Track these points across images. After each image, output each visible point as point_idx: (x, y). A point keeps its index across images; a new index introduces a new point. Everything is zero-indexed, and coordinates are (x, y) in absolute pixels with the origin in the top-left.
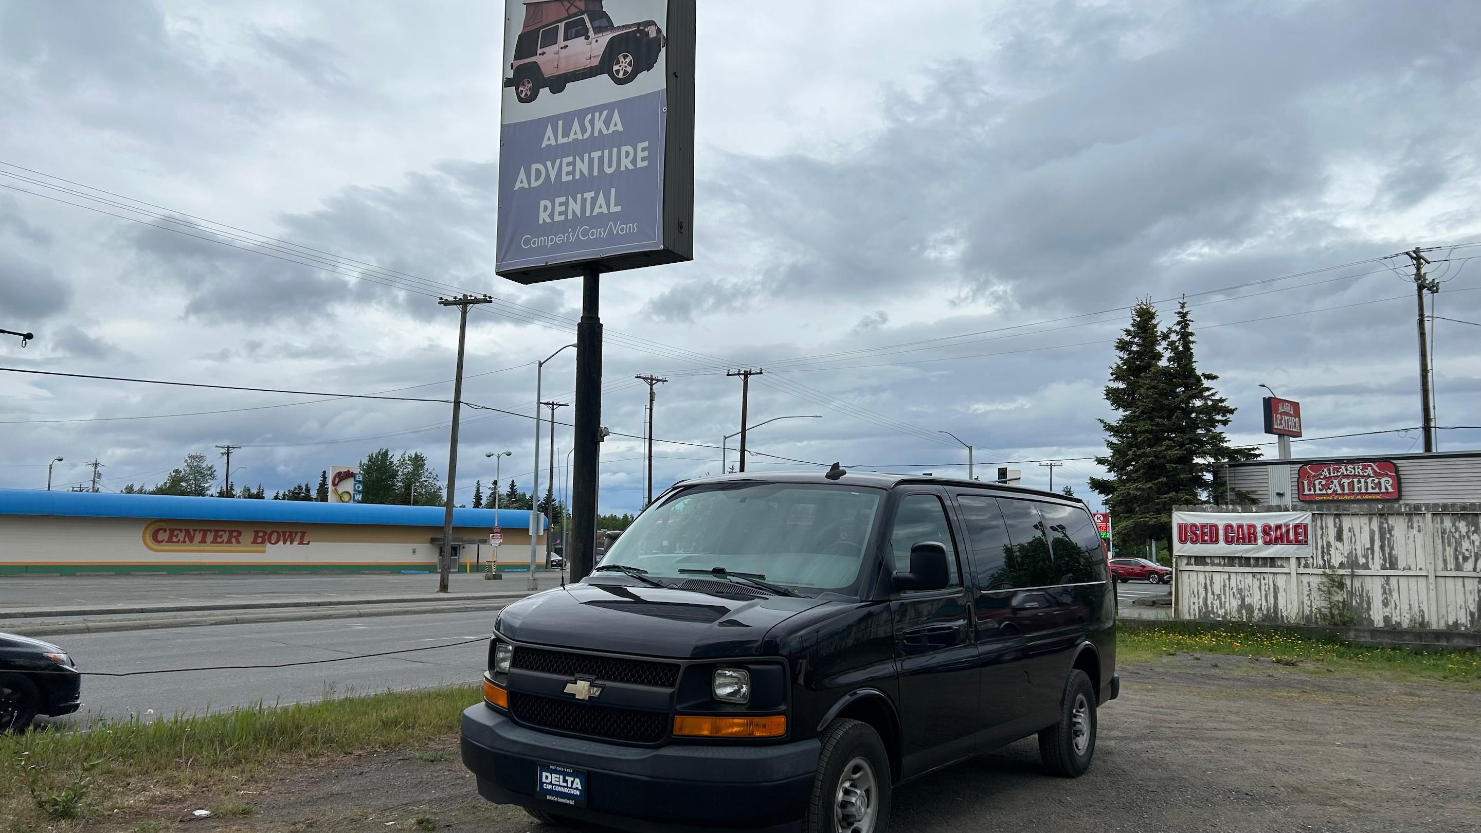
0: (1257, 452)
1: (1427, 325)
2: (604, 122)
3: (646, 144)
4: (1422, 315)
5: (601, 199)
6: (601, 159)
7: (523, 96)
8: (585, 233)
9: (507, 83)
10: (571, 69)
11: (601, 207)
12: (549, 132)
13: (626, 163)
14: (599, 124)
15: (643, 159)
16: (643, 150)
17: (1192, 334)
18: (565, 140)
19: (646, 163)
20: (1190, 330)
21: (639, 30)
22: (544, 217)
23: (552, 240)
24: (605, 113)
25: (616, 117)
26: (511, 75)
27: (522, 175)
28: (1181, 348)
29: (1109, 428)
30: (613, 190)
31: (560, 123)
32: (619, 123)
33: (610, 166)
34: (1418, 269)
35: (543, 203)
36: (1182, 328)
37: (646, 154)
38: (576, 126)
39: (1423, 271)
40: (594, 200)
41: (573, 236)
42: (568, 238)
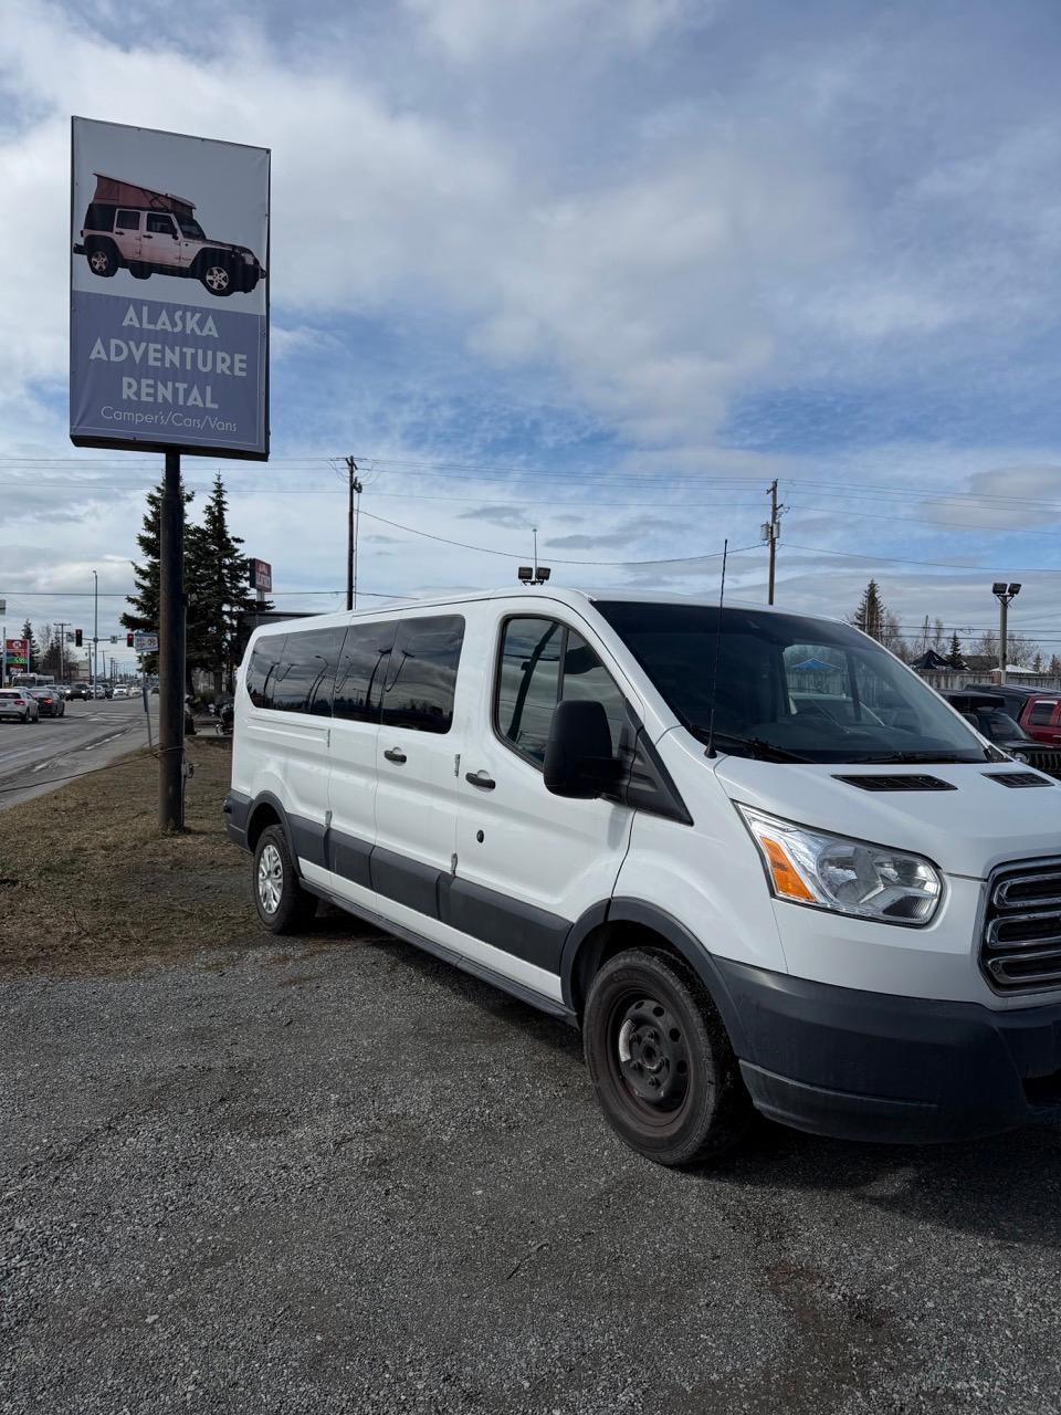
0: (271, 605)
1: (355, 516)
2: (197, 323)
3: (244, 357)
4: (352, 508)
5: (195, 392)
6: (194, 357)
7: (97, 267)
8: (178, 420)
9: (76, 249)
10: (157, 260)
11: (195, 398)
12: (131, 312)
13: (222, 367)
14: (191, 324)
15: (241, 369)
16: (241, 361)
17: (225, 503)
18: (152, 327)
19: (244, 374)
20: (224, 499)
21: (233, 252)
22: (127, 393)
23: (140, 418)
24: (198, 315)
25: (210, 323)
26: (81, 242)
27: (99, 345)
28: (217, 514)
29: (140, 571)
30: (209, 389)
31: (145, 309)
32: (214, 329)
33: (205, 365)
34: (352, 472)
35: (126, 380)
36: (218, 496)
37: (244, 366)
38: (164, 316)
39: (355, 475)
40: (187, 393)
41: (164, 419)
42: (159, 419)
